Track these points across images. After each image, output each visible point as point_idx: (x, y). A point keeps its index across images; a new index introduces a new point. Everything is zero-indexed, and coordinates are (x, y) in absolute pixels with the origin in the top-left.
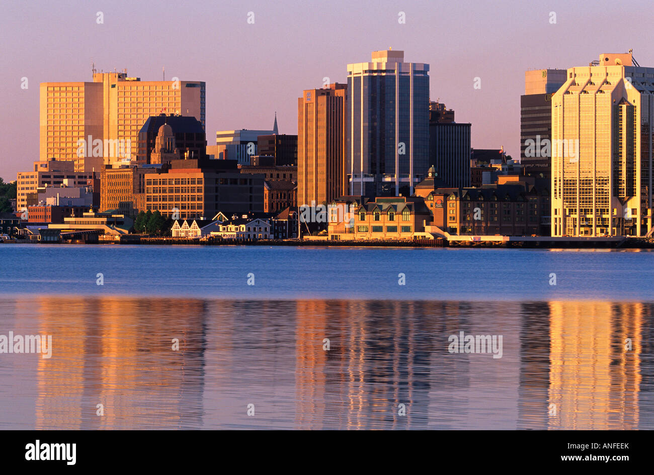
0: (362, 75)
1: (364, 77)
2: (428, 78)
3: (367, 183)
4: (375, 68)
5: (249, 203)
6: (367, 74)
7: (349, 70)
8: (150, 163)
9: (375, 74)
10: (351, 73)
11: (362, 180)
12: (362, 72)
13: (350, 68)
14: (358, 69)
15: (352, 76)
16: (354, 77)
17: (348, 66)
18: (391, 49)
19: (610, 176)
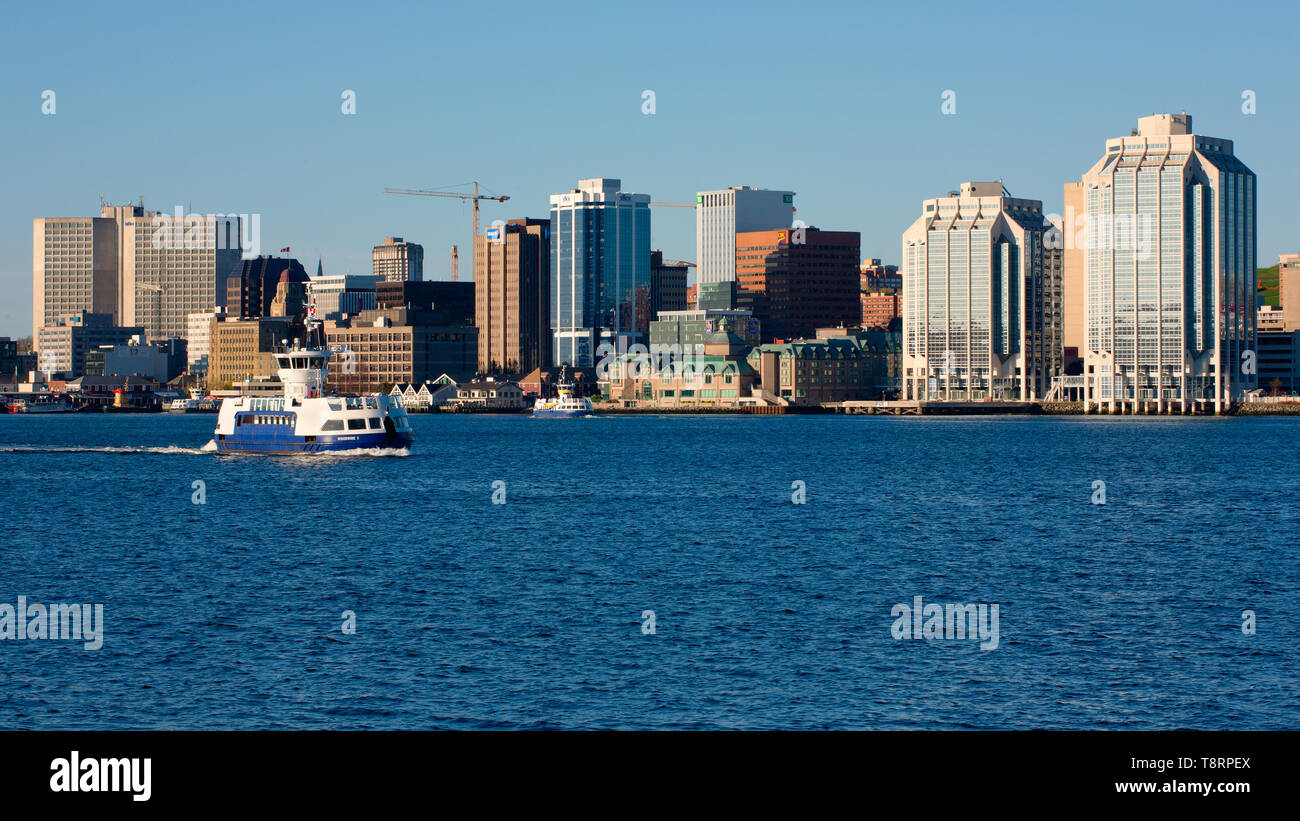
0: (573, 208)
1: (576, 210)
2: (649, 211)
3: (581, 340)
4: (592, 200)
5: (462, 363)
6: (581, 207)
7: (552, 203)
8: (269, 314)
9: (592, 207)
10: (555, 206)
11: (573, 335)
12: (573, 204)
13: (555, 199)
14: (566, 201)
15: (558, 209)
16: (561, 211)
17: (552, 197)
18: (606, 178)
19: (990, 328)
